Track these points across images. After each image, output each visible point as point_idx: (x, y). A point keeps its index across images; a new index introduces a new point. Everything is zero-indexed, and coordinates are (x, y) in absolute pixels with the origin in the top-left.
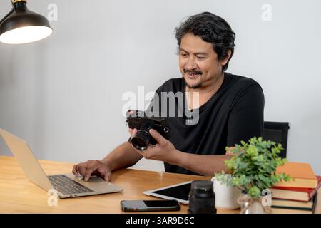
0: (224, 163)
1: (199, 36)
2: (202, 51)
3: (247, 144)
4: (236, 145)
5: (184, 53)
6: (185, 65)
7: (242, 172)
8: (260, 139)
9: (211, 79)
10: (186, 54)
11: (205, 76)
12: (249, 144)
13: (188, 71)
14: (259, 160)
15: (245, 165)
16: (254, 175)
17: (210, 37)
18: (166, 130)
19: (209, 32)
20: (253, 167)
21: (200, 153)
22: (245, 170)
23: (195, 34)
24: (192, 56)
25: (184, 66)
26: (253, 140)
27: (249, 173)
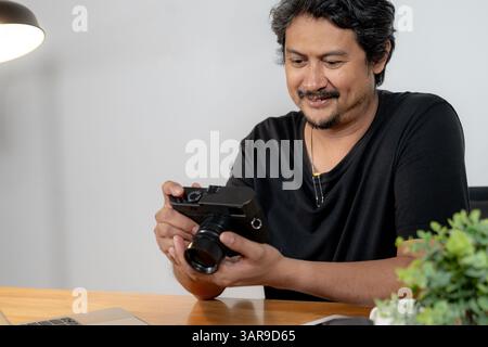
0: (396, 276)
1: (326, 17)
2: (334, 48)
3: (445, 230)
4: (421, 233)
5: (296, 57)
6: (301, 82)
7: (439, 294)
8: (476, 214)
9: (357, 104)
10: (302, 59)
11: (346, 100)
12: (450, 227)
13: (309, 94)
14: (477, 265)
15: (444, 279)
16: (467, 299)
17: (349, 17)
18: (257, 224)
19: (345, 8)
20: (464, 281)
21: (342, 259)
22: (444, 289)
23: (317, 15)
24: (313, 62)
25: (298, 86)
26: (459, 218)
27: (455, 296)
